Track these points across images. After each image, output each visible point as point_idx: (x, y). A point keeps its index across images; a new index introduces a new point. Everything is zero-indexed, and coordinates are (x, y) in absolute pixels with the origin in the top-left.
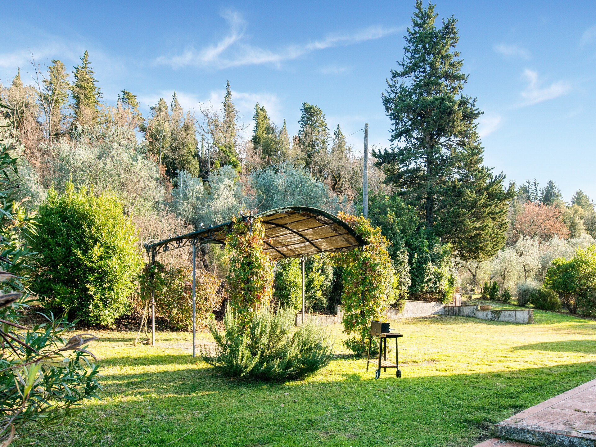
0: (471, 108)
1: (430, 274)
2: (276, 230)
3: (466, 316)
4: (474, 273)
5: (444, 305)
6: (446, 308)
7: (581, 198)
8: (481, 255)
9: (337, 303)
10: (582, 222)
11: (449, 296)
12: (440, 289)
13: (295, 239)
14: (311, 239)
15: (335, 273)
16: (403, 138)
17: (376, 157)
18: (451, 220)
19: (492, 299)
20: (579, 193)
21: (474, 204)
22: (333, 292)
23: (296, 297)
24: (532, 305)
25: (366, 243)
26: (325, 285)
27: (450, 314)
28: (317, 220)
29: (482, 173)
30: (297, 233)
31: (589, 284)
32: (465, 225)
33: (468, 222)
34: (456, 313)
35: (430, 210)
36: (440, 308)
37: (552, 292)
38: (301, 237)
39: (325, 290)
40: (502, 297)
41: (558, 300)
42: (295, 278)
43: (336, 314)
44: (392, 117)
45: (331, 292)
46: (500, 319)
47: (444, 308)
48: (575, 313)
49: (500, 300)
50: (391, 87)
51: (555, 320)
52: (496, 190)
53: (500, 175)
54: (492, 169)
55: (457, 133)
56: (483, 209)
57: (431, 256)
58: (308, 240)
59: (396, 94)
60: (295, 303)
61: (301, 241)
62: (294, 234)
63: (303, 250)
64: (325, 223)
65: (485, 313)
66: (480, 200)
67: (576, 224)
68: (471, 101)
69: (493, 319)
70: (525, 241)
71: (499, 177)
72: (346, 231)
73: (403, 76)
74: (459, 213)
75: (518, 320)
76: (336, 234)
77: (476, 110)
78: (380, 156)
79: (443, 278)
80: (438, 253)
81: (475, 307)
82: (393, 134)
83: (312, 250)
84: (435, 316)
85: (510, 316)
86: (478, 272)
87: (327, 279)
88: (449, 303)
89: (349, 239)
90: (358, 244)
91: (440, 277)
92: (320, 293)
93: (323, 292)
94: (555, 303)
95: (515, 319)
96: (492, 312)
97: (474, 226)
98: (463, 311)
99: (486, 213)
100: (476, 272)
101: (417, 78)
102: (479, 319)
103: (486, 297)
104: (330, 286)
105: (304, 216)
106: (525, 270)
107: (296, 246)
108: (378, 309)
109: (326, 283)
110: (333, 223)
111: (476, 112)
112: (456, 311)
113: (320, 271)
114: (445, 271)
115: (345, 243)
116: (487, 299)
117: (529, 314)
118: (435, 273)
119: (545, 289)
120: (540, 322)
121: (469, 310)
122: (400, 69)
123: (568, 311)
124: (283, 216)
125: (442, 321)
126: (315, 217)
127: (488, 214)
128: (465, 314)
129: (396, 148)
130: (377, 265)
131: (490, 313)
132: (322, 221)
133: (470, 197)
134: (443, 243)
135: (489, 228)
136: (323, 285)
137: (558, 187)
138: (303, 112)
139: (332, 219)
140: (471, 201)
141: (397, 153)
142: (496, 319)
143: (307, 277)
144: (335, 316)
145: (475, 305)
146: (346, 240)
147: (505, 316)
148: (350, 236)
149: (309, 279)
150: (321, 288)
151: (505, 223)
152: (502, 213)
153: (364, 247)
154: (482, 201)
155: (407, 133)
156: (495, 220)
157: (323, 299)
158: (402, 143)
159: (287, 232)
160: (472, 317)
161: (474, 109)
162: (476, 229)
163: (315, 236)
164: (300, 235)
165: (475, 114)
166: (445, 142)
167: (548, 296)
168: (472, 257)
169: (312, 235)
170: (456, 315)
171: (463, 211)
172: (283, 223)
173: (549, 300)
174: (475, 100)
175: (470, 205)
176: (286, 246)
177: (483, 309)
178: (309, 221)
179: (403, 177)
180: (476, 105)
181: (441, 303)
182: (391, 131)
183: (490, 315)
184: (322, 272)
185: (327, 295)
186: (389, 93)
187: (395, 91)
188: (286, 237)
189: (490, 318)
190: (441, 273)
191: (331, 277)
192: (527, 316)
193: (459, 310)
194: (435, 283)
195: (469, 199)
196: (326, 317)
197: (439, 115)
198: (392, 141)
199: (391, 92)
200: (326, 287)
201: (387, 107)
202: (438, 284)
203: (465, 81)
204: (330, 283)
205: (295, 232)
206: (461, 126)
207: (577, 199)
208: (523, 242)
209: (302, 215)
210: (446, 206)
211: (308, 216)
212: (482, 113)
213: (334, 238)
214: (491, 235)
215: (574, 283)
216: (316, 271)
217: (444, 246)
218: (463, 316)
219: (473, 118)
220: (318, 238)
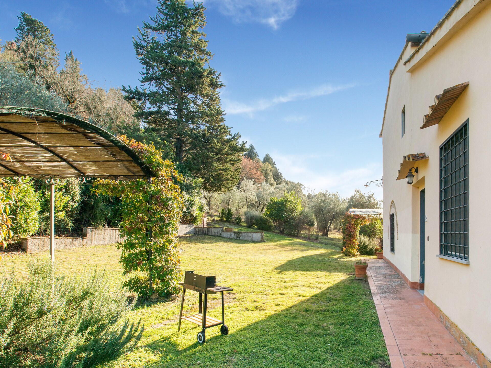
0: (216, 79)
1: (184, 202)
2: (4, 138)
3: (214, 236)
4: (209, 200)
5: (195, 226)
6: (196, 229)
7: (269, 159)
8: (223, 189)
9: (85, 224)
10: (271, 173)
11: (199, 219)
12: (193, 214)
13: (41, 155)
14: (69, 159)
15: (83, 194)
16: (153, 83)
17: (126, 92)
18: (201, 160)
19: (228, 221)
20: (267, 156)
21: (219, 151)
22: (80, 213)
23: (26, 219)
24: (256, 227)
25: (155, 175)
26: (70, 207)
27: (200, 233)
28: (88, 138)
29: (225, 129)
30: (46, 149)
31: (292, 215)
32: (213, 166)
33: (216, 164)
34: (205, 233)
35: (180, 148)
36: (191, 228)
37: (269, 219)
38: (52, 155)
39: (70, 211)
40: (235, 220)
41: (273, 225)
42: (24, 197)
43: (85, 236)
44: (143, 62)
45: (78, 213)
46: (240, 238)
47: (195, 228)
48: (283, 233)
49: (234, 223)
50: (143, 35)
51: (276, 239)
52: (234, 144)
53: (238, 134)
54: (231, 128)
55: (205, 94)
56: (226, 156)
57: (185, 186)
58: (64, 160)
59: (148, 43)
60: (24, 225)
61: (52, 159)
62: (40, 149)
63: (53, 171)
64: (99, 144)
65: (229, 234)
66: (224, 149)
67: (268, 174)
68: (217, 74)
69: (235, 238)
70: (247, 182)
71: (237, 135)
72: (130, 158)
73: (156, 31)
74: (208, 155)
75: (254, 239)
76: (114, 159)
77: (220, 82)
78: (130, 92)
79: (195, 205)
80: (191, 185)
81: (221, 229)
82: (143, 76)
83: (69, 172)
84: (189, 235)
85: (248, 236)
86: (212, 199)
87: (73, 199)
88: (198, 225)
89: (131, 168)
90: (143, 174)
91: (192, 204)
92: (64, 215)
93: (67, 212)
94: (270, 226)
95: (252, 238)
96: (235, 233)
97: (220, 167)
98: (211, 232)
99: (228, 160)
100: (210, 200)
101: (169, 38)
102: (224, 238)
103: (223, 220)
104: (77, 207)
105: (67, 129)
106: (247, 201)
107: (42, 164)
108: (170, 247)
109: (71, 203)
110: (112, 146)
111: (220, 83)
112: (205, 231)
113: (63, 190)
114: (196, 199)
115: (125, 171)
116: (224, 221)
117: (261, 235)
118: (188, 201)
119: (265, 217)
120: (268, 240)
121: (216, 231)
122: (153, 25)
123: (279, 232)
124: (27, 121)
125: (196, 241)
126: (84, 134)
127: (230, 160)
128: (213, 233)
129: (148, 89)
130: (170, 200)
131: (233, 234)
132: (94, 141)
133: (217, 145)
134: (195, 177)
135: (230, 170)
136: (67, 205)
137: (256, 149)
138: (21, 21)
139: (112, 141)
140: (217, 148)
141: (148, 94)
142: (238, 238)
143: (43, 196)
144: (83, 239)
145: (221, 227)
146: (127, 168)
147: (245, 236)
148: (133, 164)
149: (45, 198)
150: (64, 209)
151: (239, 169)
152: (239, 161)
153: (152, 179)
154: (226, 150)
155: (158, 80)
156: (233, 166)
157: (67, 220)
158: (152, 87)
159: (25, 143)
160: (219, 236)
161: (218, 80)
162: (220, 169)
163: (78, 156)
164: (51, 151)
165: (219, 84)
166: (192, 98)
167: (266, 221)
168: (213, 190)
169: (73, 154)
170: (205, 234)
171: (211, 155)
172: (22, 131)
173: (268, 224)
174: (219, 75)
175: (216, 151)
176: (19, 161)
177: (227, 230)
178: (72, 137)
179: (153, 116)
180: (220, 78)
181: (193, 225)
182: (142, 73)
183: (233, 235)
184: (66, 191)
185: (72, 217)
186: (140, 39)
187: (147, 41)
188: (22, 150)
189: (233, 237)
190: (194, 201)
191: (78, 197)
192: (260, 236)
193: (208, 231)
194: (188, 209)
195: (216, 147)
196: (71, 240)
197: (191, 75)
198: (142, 82)
199: (142, 39)
200: (72, 209)
201: (137, 51)
202: (191, 210)
203: (211, 57)
204: (77, 204)
205: (42, 146)
206: (208, 90)
207: (267, 159)
208: (245, 183)
209: (63, 127)
210: (195, 148)
211: (72, 129)
212: (225, 86)
213: (110, 163)
214: (232, 176)
215: (284, 214)
216: (57, 190)
217: (196, 180)
218: (211, 235)
219: (217, 87)
220: (84, 159)
